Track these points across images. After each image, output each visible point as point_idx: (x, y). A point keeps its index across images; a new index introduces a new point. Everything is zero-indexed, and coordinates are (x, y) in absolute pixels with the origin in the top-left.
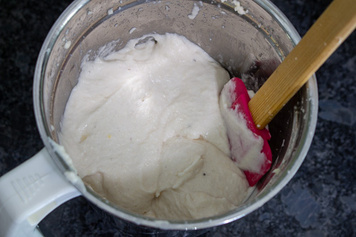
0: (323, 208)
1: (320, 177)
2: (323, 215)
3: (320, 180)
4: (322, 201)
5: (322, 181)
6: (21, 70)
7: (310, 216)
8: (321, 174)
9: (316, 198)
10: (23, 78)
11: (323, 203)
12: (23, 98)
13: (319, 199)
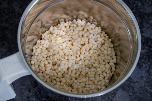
0: (143, 74)
1: (142, 60)
2: (143, 76)
3: (142, 62)
4: (142, 71)
5: (143, 62)
6: (16, 10)
7: (137, 76)
8: (142, 59)
9: (140, 70)
10: (16, 13)
11: (143, 72)
12: (16, 22)
13: (141, 70)
